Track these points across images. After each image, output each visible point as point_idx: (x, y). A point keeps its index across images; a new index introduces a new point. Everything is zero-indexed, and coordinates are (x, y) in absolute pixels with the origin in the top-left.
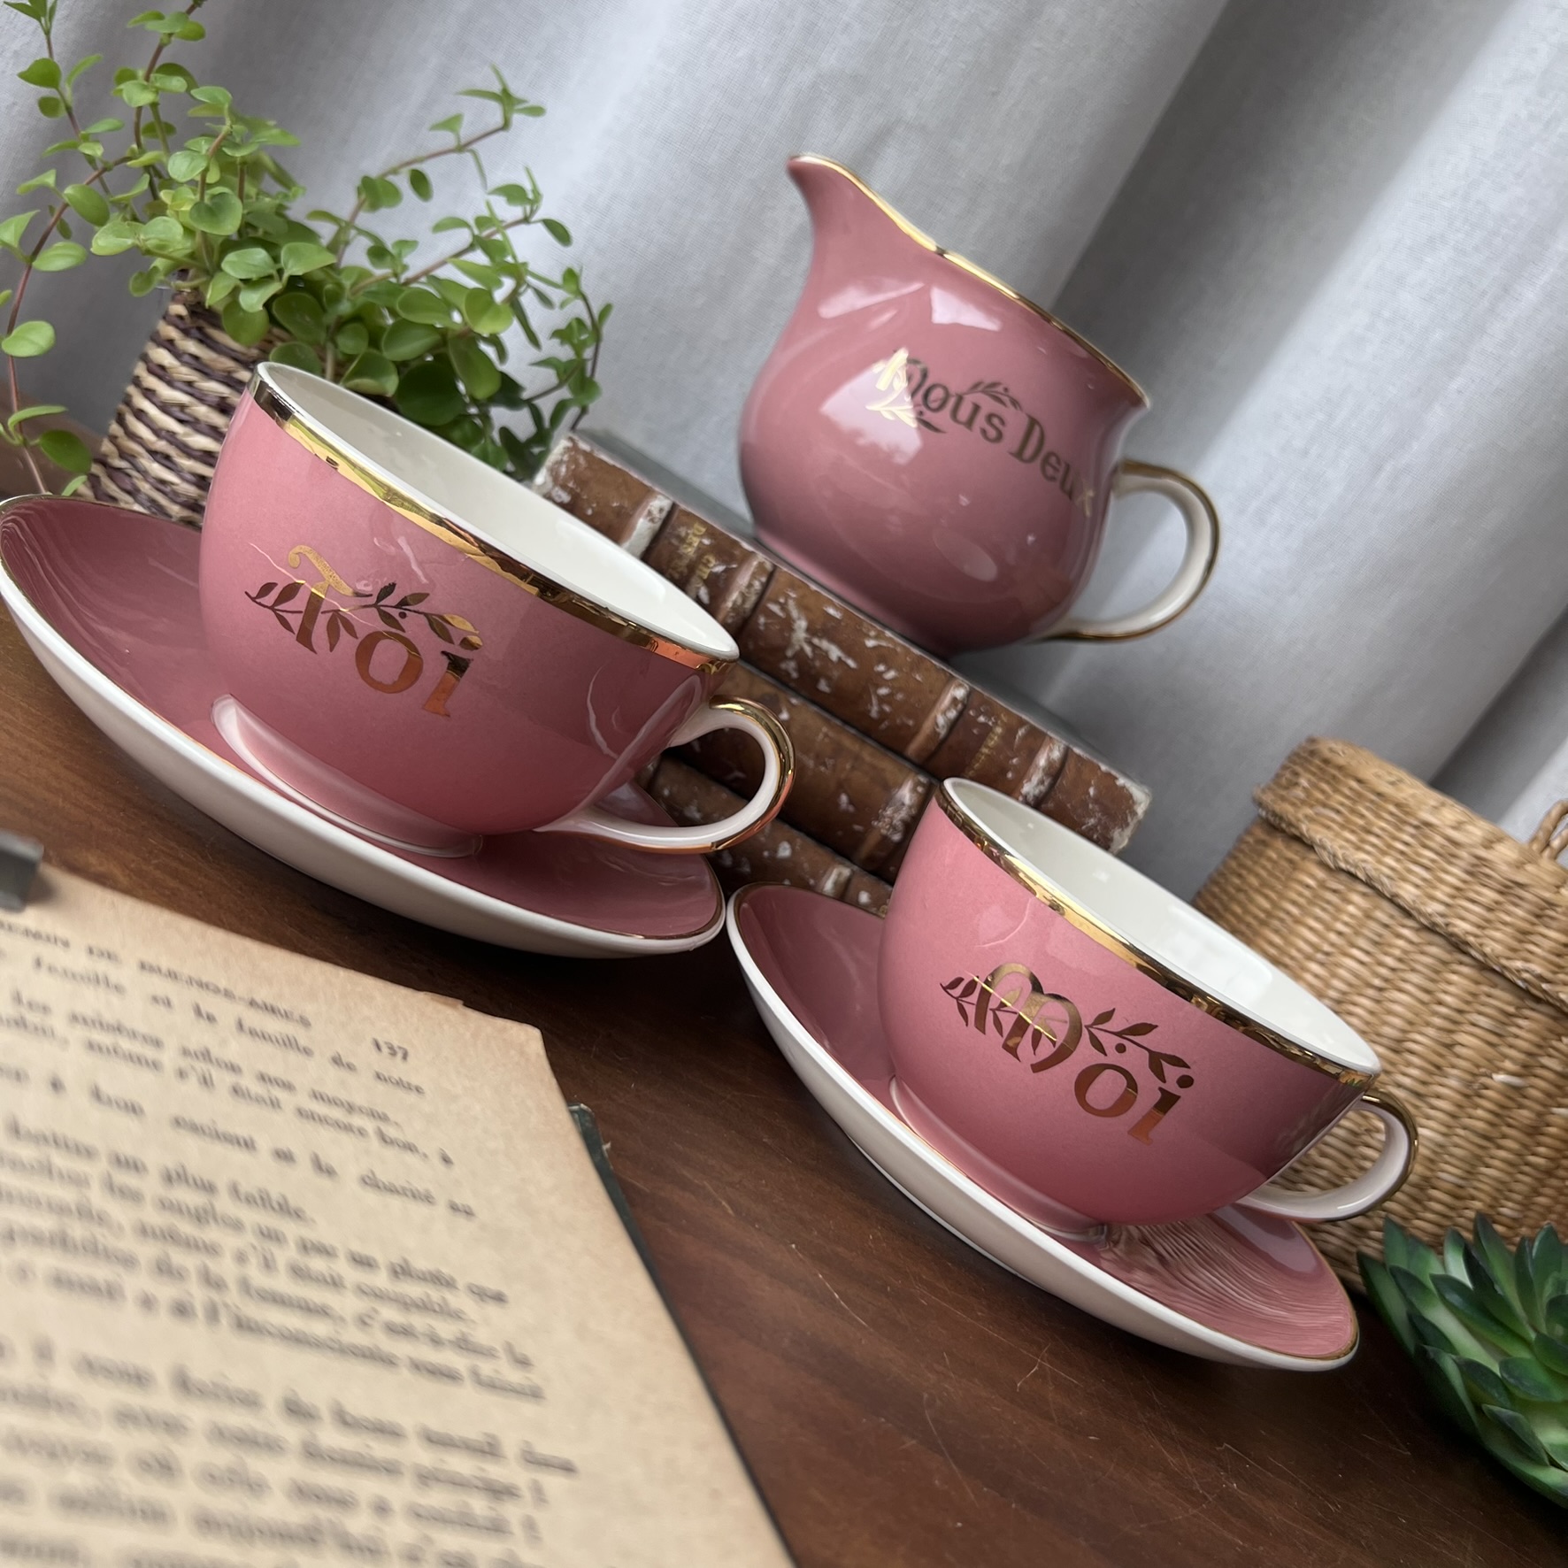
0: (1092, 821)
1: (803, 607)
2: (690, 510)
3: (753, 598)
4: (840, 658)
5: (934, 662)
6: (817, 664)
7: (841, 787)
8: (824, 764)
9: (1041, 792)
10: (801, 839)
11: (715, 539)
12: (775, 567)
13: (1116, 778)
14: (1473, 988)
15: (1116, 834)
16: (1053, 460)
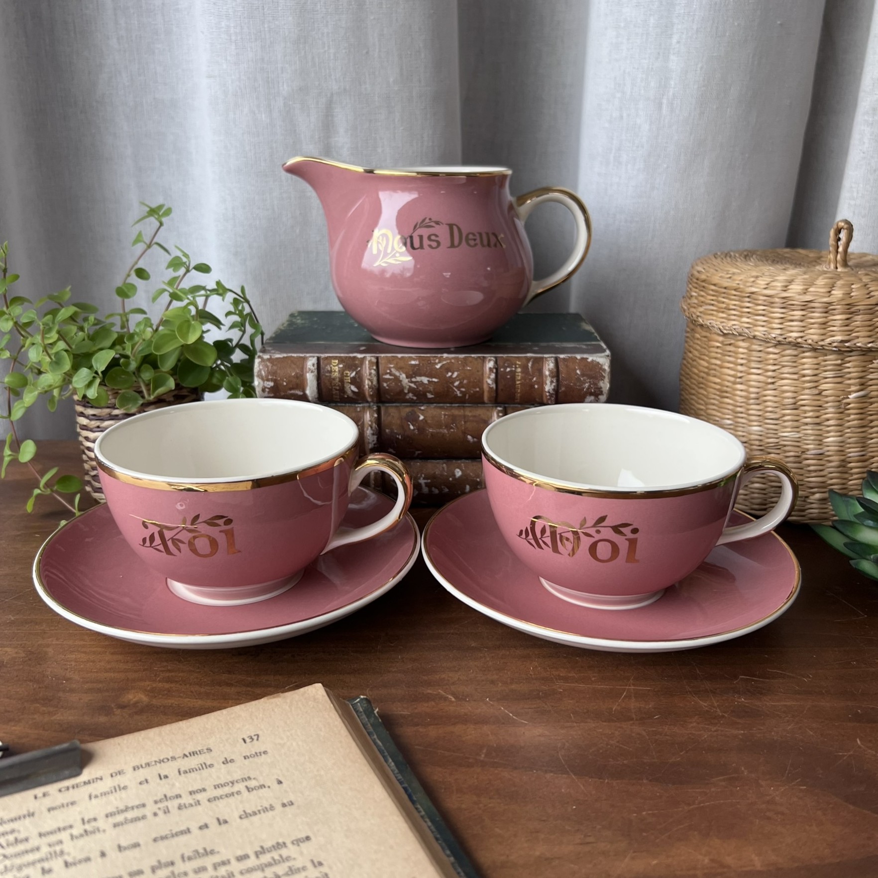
0: (587, 385)
1: (399, 369)
2: (327, 355)
3: (375, 379)
4: (428, 381)
5: (473, 355)
6: (421, 389)
7: (465, 433)
8: (452, 428)
9: (554, 386)
10: (463, 463)
11: (344, 362)
12: (377, 358)
13: (587, 359)
14: (815, 361)
15: (601, 384)
16: (471, 236)
